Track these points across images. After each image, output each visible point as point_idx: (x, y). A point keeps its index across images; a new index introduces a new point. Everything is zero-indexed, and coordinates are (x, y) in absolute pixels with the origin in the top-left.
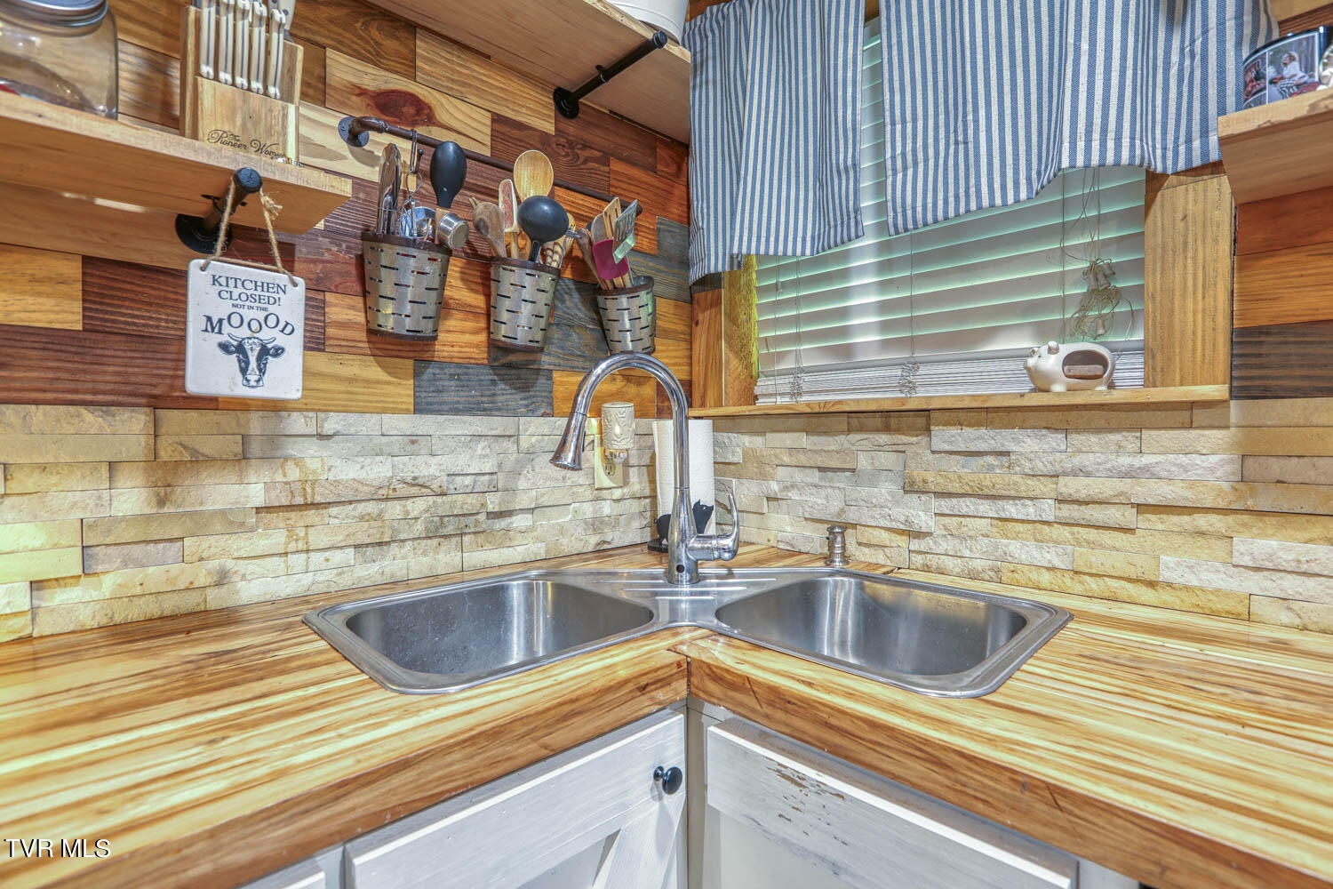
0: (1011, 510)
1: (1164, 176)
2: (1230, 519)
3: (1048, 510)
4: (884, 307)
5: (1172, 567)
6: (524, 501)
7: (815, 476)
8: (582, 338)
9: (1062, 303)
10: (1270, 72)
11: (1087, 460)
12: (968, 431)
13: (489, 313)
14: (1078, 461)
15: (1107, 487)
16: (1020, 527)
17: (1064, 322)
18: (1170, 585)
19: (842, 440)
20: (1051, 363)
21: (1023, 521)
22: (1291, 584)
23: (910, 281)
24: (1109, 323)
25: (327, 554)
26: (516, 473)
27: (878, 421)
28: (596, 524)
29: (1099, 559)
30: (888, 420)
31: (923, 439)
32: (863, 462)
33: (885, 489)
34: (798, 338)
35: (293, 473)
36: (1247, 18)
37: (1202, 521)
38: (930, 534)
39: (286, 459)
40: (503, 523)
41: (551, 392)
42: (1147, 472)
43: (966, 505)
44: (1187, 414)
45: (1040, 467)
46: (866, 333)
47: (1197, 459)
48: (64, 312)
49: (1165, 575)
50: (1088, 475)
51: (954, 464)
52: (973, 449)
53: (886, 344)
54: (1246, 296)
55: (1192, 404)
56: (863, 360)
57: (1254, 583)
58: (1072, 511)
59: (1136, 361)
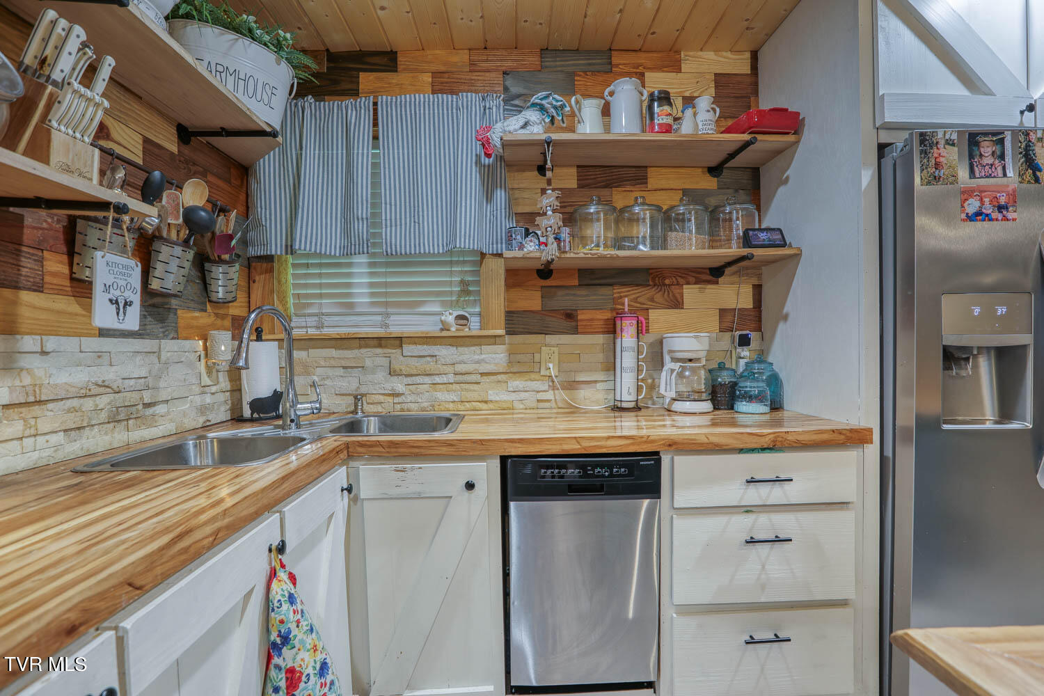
0: (438, 379)
1: (486, 254)
2: (507, 376)
3: (451, 378)
4: (371, 285)
5: (491, 394)
6: (163, 395)
7: (341, 372)
9: (451, 293)
11: (465, 358)
12: (419, 347)
14: (461, 358)
15: (472, 367)
16: (441, 386)
17: (452, 301)
18: (491, 401)
19: (356, 352)
20: (450, 319)
21: (442, 384)
22: (523, 395)
23: (385, 274)
24: (467, 303)
25: (47, 437)
26: (158, 377)
27: (375, 342)
28: (203, 410)
29: (470, 396)
30: (380, 342)
31: (399, 351)
32: (368, 363)
33: (381, 375)
34: (321, 296)
35: (27, 380)
37: (500, 377)
38: (403, 394)
39: (22, 370)
40: (150, 411)
41: (176, 323)
42: (484, 361)
43: (418, 379)
44: (494, 339)
45: (449, 361)
46: (361, 296)
47: (498, 356)
49: (490, 398)
50: (465, 363)
51: (414, 362)
52: (421, 354)
53: (373, 303)
54: (508, 300)
55: (495, 336)
56: (358, 310)
57: (513, 396)
58: (460, 378)
59: (477, 319)
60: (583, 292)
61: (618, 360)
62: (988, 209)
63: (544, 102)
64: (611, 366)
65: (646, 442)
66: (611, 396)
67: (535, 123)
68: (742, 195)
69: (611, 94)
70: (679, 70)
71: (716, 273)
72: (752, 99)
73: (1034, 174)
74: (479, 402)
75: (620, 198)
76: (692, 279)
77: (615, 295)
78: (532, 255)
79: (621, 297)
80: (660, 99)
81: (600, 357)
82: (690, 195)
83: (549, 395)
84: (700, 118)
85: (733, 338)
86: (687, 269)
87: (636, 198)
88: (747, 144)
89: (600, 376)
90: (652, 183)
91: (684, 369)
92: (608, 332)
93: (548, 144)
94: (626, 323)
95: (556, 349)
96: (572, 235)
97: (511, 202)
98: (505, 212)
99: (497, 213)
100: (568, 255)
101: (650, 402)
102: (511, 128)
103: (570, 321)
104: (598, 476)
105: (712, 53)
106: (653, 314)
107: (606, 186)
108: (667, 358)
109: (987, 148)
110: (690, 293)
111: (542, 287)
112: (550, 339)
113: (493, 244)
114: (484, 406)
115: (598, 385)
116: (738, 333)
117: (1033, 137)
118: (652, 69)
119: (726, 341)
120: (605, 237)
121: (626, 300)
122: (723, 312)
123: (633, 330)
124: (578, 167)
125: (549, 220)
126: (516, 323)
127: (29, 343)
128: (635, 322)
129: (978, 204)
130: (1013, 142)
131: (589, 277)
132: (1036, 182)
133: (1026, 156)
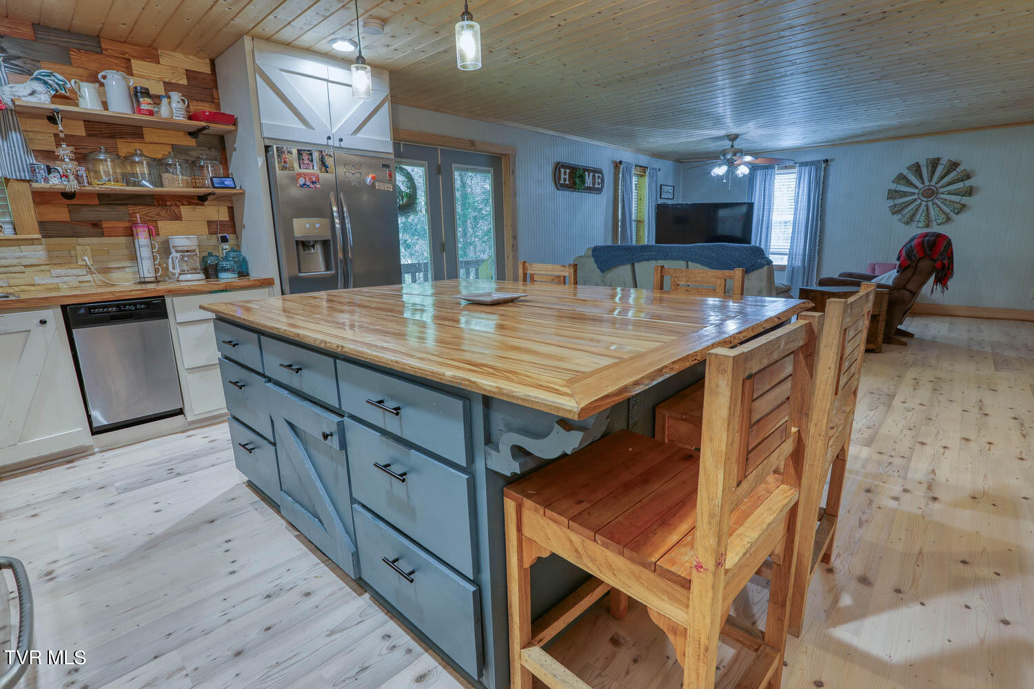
1: (10, 179)
2: (49, 266)
5: (37, 280)
10: (37, 170)
11: (6, 255)
15: (14, 262)
18: (38, 285)
22: (65, 279)
29: (16, 282)
36: (25, 147)
37: (42, 268)
42: (25, 257)
44: (32, 242)
47: (37, 253)
49: (36, 282)
50: (7, 259)
54: (39, 214)
55: (32, 239)
57: (58, 280)
59: (10, 226)
60: (104, 209)
61: (138, 253)
62: (308, 183)
63: (46, 78)
64: (134, 257)
65: (154, 291)
66: (138, 276)
67: (40, 93)
68: (214, 153)
69: (104, 77)
70: (158, 62)
71: (202, 199)
72: (214, 91)
73: (325, 169)
74: (27, 285)
75: (124, 147)
76: (186, 202)
77: (130, 212)
78: (57, 187)
79: (135, 213)
80: (141, 93)
81: (125, 251)
82: (177, 150)
83: (89, 278)
84: (174, 105)
85: (217, 237)
86: (181, 196)
87: (136, 150)
88: (204, 128)
89: (127, 264)
90: (147, 138)
91: (183, 256)
92: (128, 236)
93: (58, 113)
94: (139, 230)
95: (88, 247)
96: (88, 170)
97: (26, 142)
98: (23, 149)
99: (15, 149)
100: (87, 188)
101: (167, 278)
102: (20, 94)
103: (96, 228)
104: (127, 310)
105: (181, 55)
106: (161, 224)
107: (111, 137)
108: (173, 250)
109: (305, 157)
110: (185, 210)
111: (68, 205)
112: (80, 240)
113: (15, 172)
114: (33, 288)
115: (127, 269)
116: (220, 235)
117: (324, 153)
118: (136, 58)
119: (214, 240)
120: (115, 173)
121: (138, 216)
122: (209, 223)
123: (146, 234)
124: (84, 121)
125: (67, 164)
126: (48, 229)
128: (146, 229)
129: (304, 180)
130: (316, 155)
131: (107, 199)
132: (327, 172)
133: (322, 161)
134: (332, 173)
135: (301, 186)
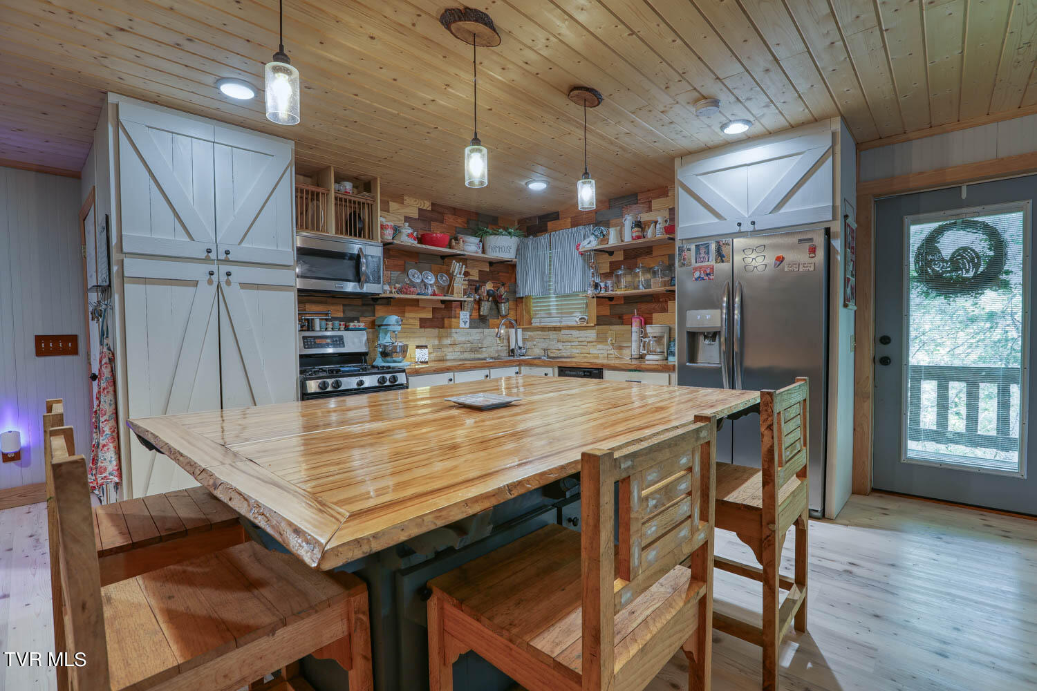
0: (573, 344)
2: (596, 342)
4: (557, 305)
6: (485, 346)
7: (543, 340)
8: (494, 312)
11: (582, 335)
12: (566, 331)
13: (479, 309)
19: (547, 333)
22: (602, 351)
23: (561, 301)
26: (483, 340)
28: (497, 351)
29: (584, 351)
30: (556, 329)
31: (561, 332)
32: (551, 337)
33: (554, 342)
34: (541, 310)
35: (453, 339)
37: (594, 343)
41: (490, 324)
42: (591, 337)
43: (566, 344)
44: (593, 328)
45: (577, 337)
46: (554, 310)
47: (593, 334)
48: (430, 315)
50: (582, 337)
51: (564, 337)
52: (568, 334)
53: (556, 313)
54: (598, 311)
55: (593, 326)
56: (553, 316)
57: (599, 352)
58: (580, 343)
59: (587, 319)
60: (626, 307)
61: (632, 337)
62: (703, 275)
63: (595, 232)
65: (598, 365)
73: (721, 259)
84: (658, 227)
86: (662, 294)
87: (640, 264)
90: (654, 254)
91: (650, 341)
94: (635, 320)
103: (620, 319)
106: (653, 316)
108: (648, 336)
109: (702, 251)
111: (610, 305)
112: (612, 327)
117: (721, 243)
121: (636, 310)
123: (638, 323)
124: (624, 253)
126: (601, 321)
127: (454, 330)
128: (639, 320)
129: (699, 273)
130: (713, 247)
131: (629, 300)
132: (723, 262)
133: (718, 252)
134: (728, 261)
135: (696, 280)
